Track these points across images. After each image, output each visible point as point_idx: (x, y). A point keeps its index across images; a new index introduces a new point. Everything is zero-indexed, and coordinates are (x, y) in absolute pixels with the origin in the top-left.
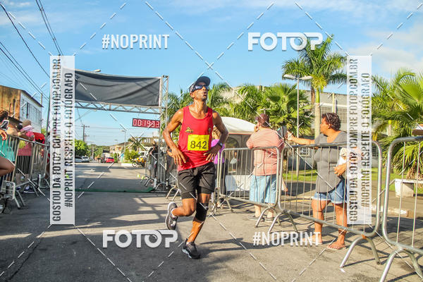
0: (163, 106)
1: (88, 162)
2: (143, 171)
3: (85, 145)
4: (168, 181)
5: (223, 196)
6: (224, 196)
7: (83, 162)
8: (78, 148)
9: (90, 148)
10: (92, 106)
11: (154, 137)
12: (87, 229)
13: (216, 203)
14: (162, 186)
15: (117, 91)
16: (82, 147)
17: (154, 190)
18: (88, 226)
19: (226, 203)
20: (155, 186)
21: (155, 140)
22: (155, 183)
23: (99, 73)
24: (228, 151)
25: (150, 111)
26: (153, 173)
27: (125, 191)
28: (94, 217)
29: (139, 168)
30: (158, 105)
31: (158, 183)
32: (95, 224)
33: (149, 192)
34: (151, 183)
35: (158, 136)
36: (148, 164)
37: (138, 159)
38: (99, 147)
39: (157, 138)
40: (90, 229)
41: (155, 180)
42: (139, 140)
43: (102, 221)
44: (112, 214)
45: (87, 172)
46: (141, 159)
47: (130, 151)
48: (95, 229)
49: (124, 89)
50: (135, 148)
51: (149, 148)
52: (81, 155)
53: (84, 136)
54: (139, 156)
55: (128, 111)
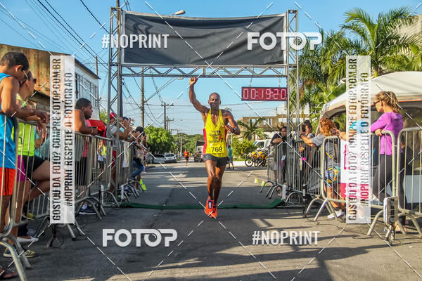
0: (291, 62)
1: (174, 162)
2: (264, 173)
3: (168, 135)
4: (306, 188)
5: (404, 211)
6: (408, 211)
7: (166, 162)
8: (158, 141)
9: (176, 139)
10: (175, 72)
11: (279, 116)
12: (177, 270)
13: (392, 224)
14: (295, 197)
15: (214, 44)
16: (164, 139)
17: (283, 203)
18: (180, 264)
19: (411, 223)
20: (284, 197)
21: (280, 120)
22: (284, 192)
23: (183, 17)
24: (410, 133)
25: (270, 72)
26: (280, 175)
27: (235, 207)
28: (189, 251)
29: (256, 168)
30: (282, 62)
31: (288, 192)
32: (191, 261)
33: (276, 208)
34: (278, 191)
35: (285, 113)
36: (271, 161)
37: (253, 153)
38: (190, 137)
39: (284, 116)
40: (182, 270)
41: (284, 186)
42: (254, 121)
43: (201, 257)
44: (216, 244)
45: (175, 178)
46: (260, 153)
47: (241, 140)
48: (190, 269)
49: (225, 40)
50: (248, 136)
51: (271, 135)
52: (163, 152)
53: (166, 121)
54: (256, 148)
55: (233, 77)
